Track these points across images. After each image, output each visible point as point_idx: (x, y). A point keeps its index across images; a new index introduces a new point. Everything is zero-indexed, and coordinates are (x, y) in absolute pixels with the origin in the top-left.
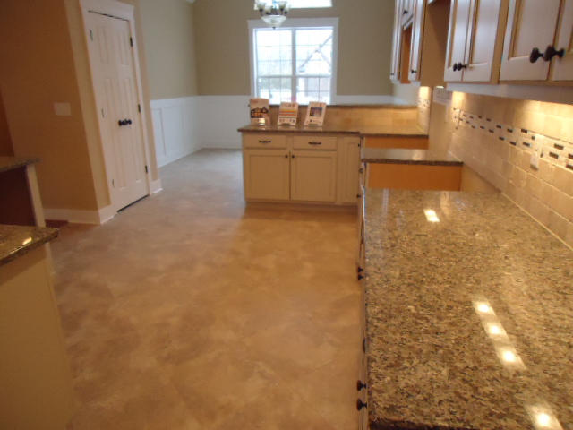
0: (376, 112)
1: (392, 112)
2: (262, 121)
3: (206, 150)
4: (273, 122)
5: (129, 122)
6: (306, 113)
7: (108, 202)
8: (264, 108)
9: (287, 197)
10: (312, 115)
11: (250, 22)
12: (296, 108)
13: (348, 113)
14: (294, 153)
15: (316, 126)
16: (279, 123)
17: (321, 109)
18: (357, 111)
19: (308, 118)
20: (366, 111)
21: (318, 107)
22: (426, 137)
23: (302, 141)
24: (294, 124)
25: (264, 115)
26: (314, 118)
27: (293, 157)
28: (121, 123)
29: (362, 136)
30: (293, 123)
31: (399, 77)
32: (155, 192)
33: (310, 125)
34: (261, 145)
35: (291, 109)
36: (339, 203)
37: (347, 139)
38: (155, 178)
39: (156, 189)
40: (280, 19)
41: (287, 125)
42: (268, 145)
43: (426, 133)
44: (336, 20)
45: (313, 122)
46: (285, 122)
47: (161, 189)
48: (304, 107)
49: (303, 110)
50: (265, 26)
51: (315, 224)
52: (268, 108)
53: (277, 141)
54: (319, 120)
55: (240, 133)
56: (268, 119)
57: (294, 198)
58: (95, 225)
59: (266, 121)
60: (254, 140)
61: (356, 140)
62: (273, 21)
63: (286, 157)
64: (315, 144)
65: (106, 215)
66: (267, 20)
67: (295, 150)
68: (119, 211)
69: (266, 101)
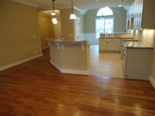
0: (123, 35)
2: (102, 37)
4: (104, 37)
10: (111, 35)
11: (96, 19)
12: (108, 34)
13: (118, 35)
14: (108, 42)
17: (113, 34)
18: (119, 35)
23: (110, 40)
26: (112, 36)
28: (78, 37)
29: (121, 39)
30: (108, 37)
31: (128, 28)
37: (118, 39)
40: (103, 18)
42: (104, 41)
43: (133, 37)
44: (114, 17)
46: (106, 37)
48: (110, 34)
50: (100, 19)
57: (108, 50)
60: (101, 40)
61: (120, 39)
62: (102, 19)
64: (112, 40)
66: (101, 18)
69: (103, 33)
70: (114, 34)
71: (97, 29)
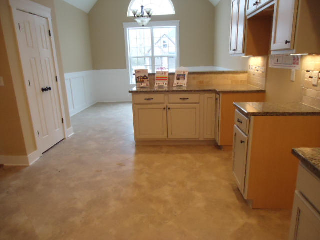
0: (220, 76)
1: (231, 75)
2: (144, 85)
3: (99, 104)
4: (152, 85)
5: (50, 89)
6: (174, 78)
7: (35, 148)
8: (145, 76)
9: (166, 137)
10: (178, 79)
11: (124, 24)
12: (167, 75)
13: (201, 78)
14: (169, 106)
15: (181, 87)
16: (156, 86)
17: (184, 76)
18: (206, 76)
19: (176, 82)
20: (213, 76)
21: (183, 74)
22: (263, 92)
23: (176, 98)
24: (167, 86)
25: (145, 80)
26: (180, 82)
27: (169, 109)
28: (44, 90)
30: (165, 85)
32: (69, 136)
33: (178, 87)
34: (146, 102)
35: (163, 76)
36: (201, 139)
37: (207, 95)
38: (69, 126)
39: (70, 134)
40: (147, 20)
41: (162, 87)
42: (151, 101)
43: (264, 90)
44: (178, 22)
45: (179, 85)
46: (161, 85)
47: (73, 134)
48: (173, 74)
49: (171, 77)
50: (137, 25)
51: (188, 156)
52: (147, 76)
53: (157, 98)
54: (184, 83)
55: (131, 94)
56: (148, 83)
57: (170, 137)
58: (26, 167)
59: (147, 85)
60: (141, 98)
61: (213, 95)
62: (142, 21)
63: (165, 109)
64: (184, 99)
65: (34, 158)
66: (139, 21)
67: (170, 104)
68: (43, 154)
69: (146, 71)
70: (190, 74)
71: (132, 56)
